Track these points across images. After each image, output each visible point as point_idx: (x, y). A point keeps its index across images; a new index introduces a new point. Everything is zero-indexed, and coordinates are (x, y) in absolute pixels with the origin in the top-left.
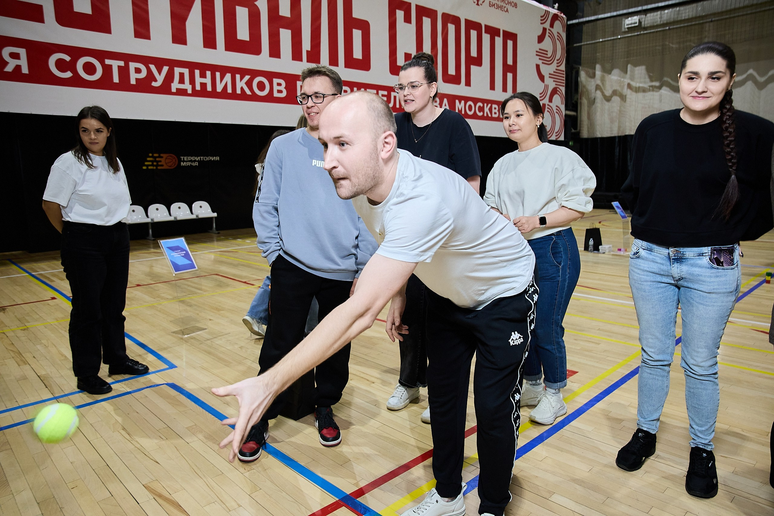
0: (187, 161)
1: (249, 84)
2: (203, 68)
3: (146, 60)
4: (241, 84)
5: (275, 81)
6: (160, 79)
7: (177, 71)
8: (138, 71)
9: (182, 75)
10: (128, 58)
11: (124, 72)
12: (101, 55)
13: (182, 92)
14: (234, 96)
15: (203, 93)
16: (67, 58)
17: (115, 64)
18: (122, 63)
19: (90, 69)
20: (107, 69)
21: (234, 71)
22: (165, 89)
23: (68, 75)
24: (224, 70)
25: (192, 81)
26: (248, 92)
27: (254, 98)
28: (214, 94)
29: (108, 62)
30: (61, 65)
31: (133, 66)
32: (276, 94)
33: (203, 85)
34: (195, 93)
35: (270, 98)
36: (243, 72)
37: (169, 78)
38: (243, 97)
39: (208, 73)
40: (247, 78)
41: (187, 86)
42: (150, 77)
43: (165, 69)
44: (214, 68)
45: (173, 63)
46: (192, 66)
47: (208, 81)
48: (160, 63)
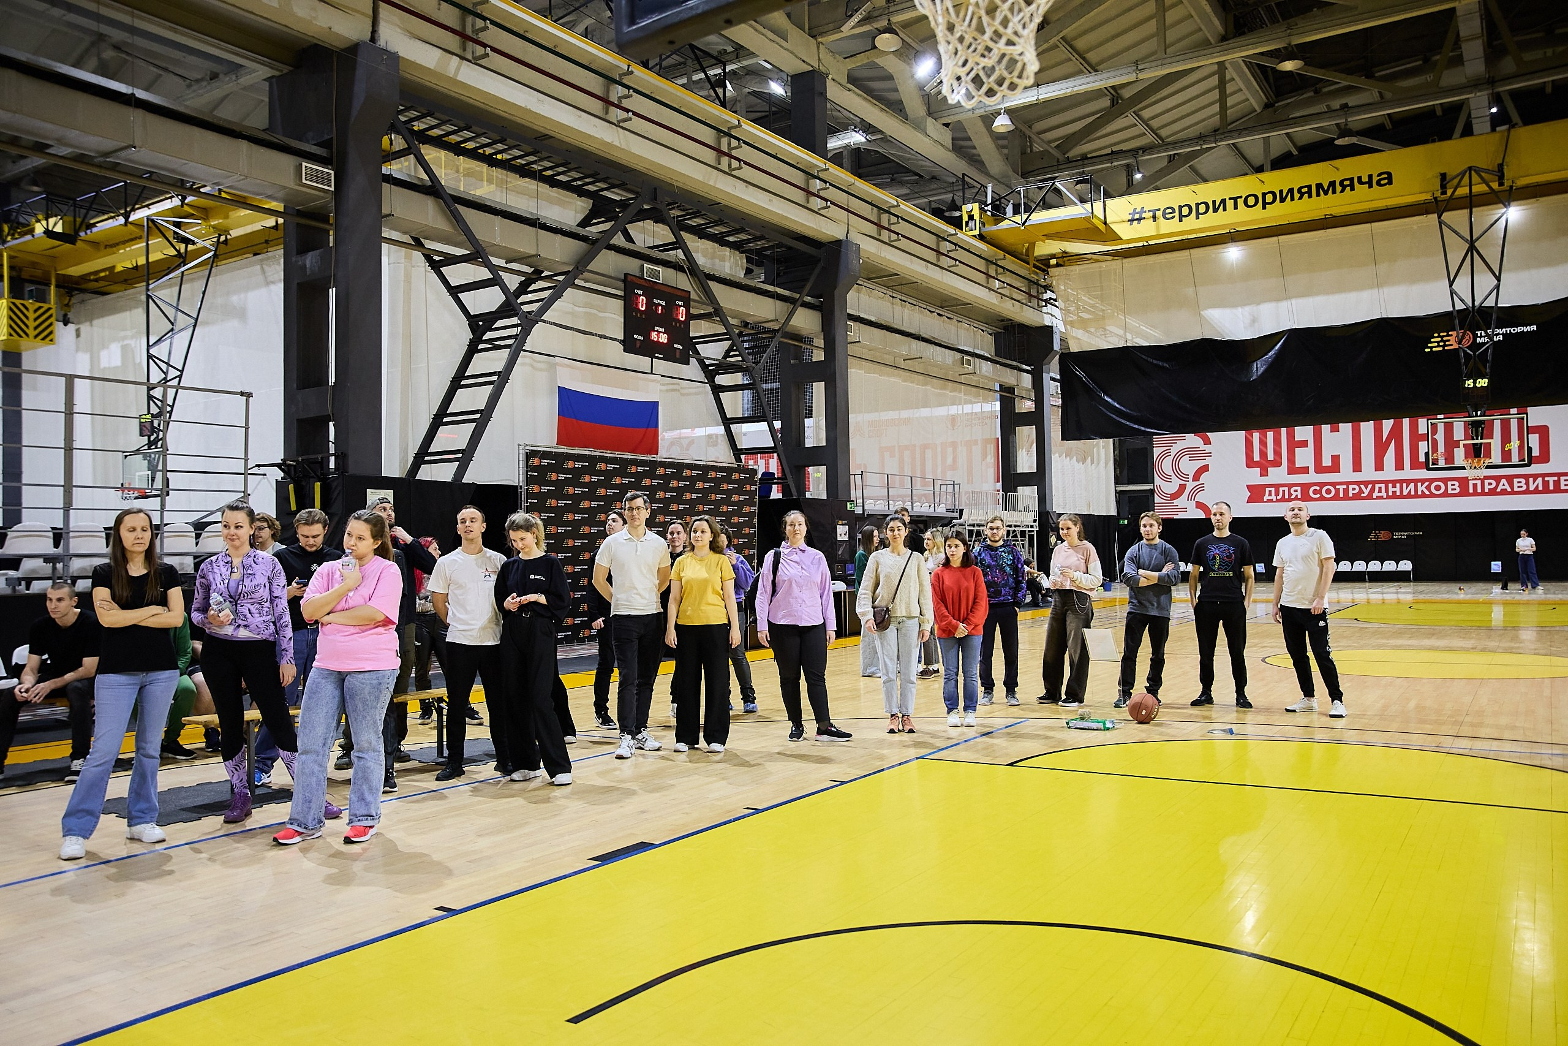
0: (1397, 535)
1: (1428, 488)
2: (1394, 483)
3: (1358, 483)
4: (1421, 488)
5: (1450, 483)
6: (1366, 492)
7: (1377, 486)
8: (1354, 489)
9: (1380, 488)
10: (1348, 483)
11: (1346, 491)
12: (1334, 484)
13: (1379, 498)
14: (1416, 496)
15: (1394, 496)
16: (1318, 488)
17: (1341, 488)
18: (1345, 487)
19: (1328, 492)
20: (1337, 491)
21: (1416, 481)
22: (1370, 497)
23: (1318, 496)
24: (1408, 482)
25: (1387, 491)
26: (1427, 493)
27: (1432, 495)
28: (1402, 496)
29: (1337, 487)
30: (1315, 492)
31: (1351, 487)
32: (1450, 492)
33: (1394, 492)
34: (1388, 497)
35: (1445, 494)
36: (1423, 481)
37: (1373, 490)
38: (1423, 495)
39: (1398, 485)
40: (1427, 484)
41: (1384, 494)
42: (1361, 491)
43: (1370, 486)
44: (1401, 482)
45: (1374, 483)
46: (1386, 482)
47: (1397, 489)
48: (1366, 483)
